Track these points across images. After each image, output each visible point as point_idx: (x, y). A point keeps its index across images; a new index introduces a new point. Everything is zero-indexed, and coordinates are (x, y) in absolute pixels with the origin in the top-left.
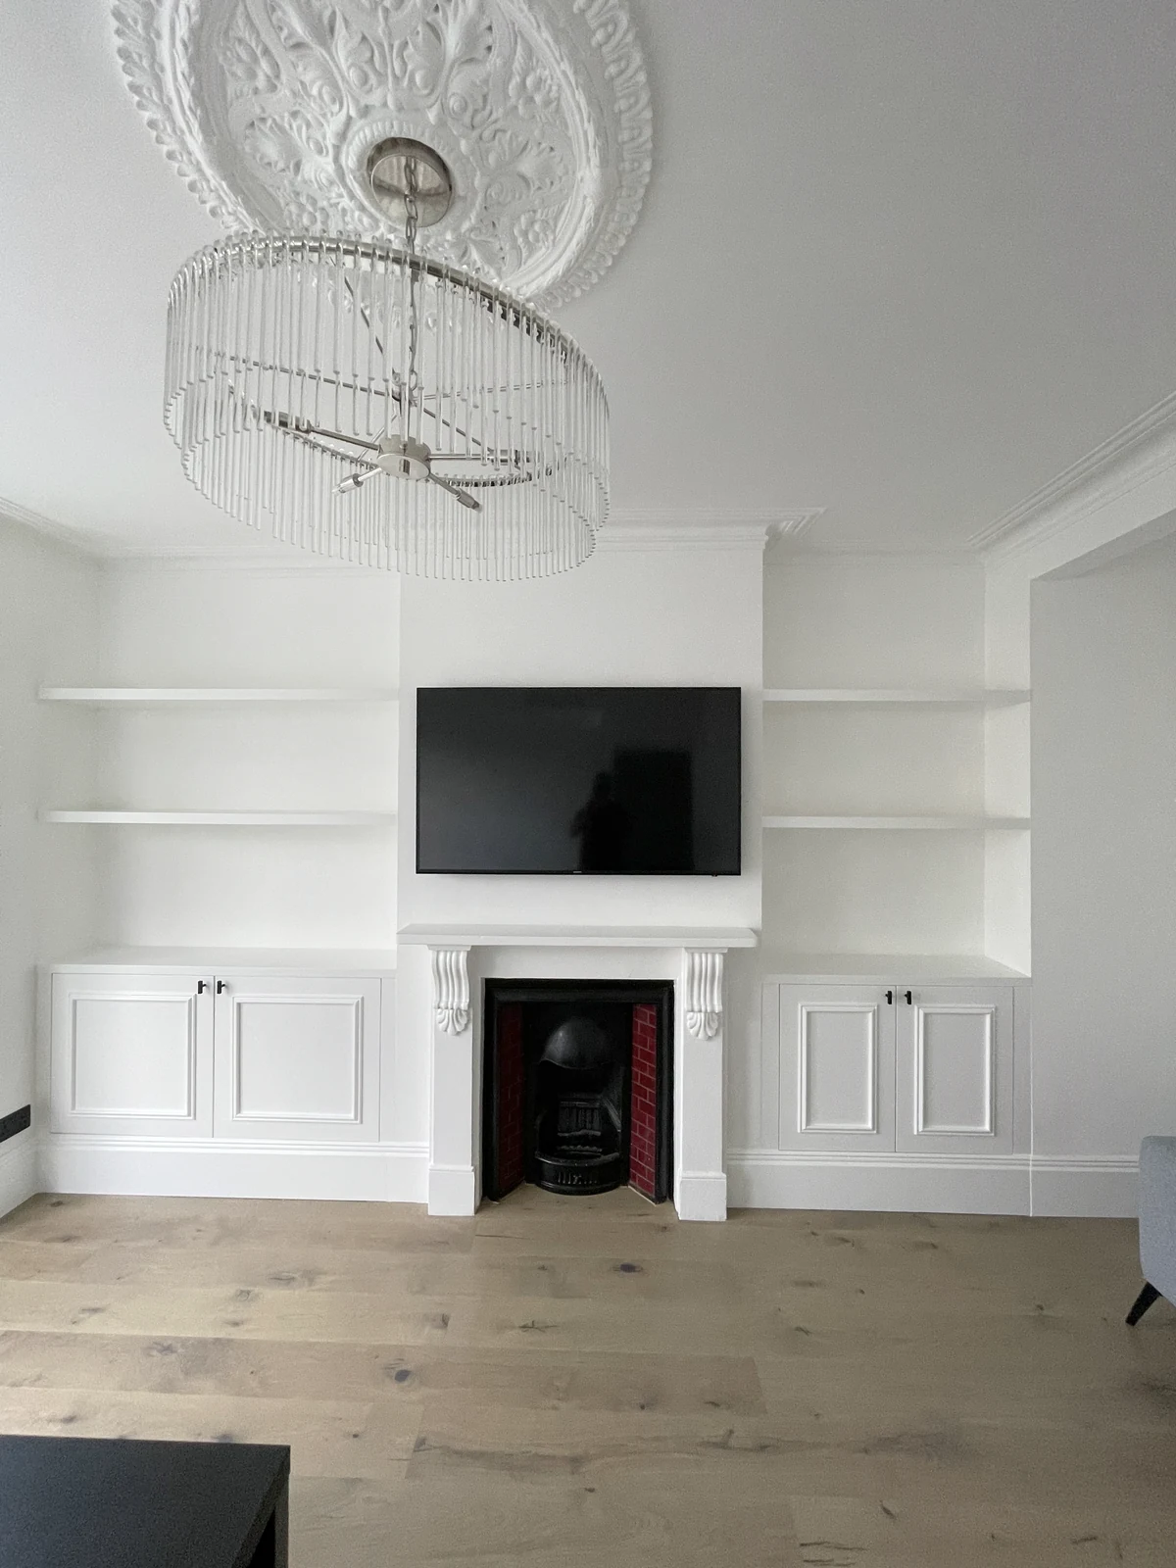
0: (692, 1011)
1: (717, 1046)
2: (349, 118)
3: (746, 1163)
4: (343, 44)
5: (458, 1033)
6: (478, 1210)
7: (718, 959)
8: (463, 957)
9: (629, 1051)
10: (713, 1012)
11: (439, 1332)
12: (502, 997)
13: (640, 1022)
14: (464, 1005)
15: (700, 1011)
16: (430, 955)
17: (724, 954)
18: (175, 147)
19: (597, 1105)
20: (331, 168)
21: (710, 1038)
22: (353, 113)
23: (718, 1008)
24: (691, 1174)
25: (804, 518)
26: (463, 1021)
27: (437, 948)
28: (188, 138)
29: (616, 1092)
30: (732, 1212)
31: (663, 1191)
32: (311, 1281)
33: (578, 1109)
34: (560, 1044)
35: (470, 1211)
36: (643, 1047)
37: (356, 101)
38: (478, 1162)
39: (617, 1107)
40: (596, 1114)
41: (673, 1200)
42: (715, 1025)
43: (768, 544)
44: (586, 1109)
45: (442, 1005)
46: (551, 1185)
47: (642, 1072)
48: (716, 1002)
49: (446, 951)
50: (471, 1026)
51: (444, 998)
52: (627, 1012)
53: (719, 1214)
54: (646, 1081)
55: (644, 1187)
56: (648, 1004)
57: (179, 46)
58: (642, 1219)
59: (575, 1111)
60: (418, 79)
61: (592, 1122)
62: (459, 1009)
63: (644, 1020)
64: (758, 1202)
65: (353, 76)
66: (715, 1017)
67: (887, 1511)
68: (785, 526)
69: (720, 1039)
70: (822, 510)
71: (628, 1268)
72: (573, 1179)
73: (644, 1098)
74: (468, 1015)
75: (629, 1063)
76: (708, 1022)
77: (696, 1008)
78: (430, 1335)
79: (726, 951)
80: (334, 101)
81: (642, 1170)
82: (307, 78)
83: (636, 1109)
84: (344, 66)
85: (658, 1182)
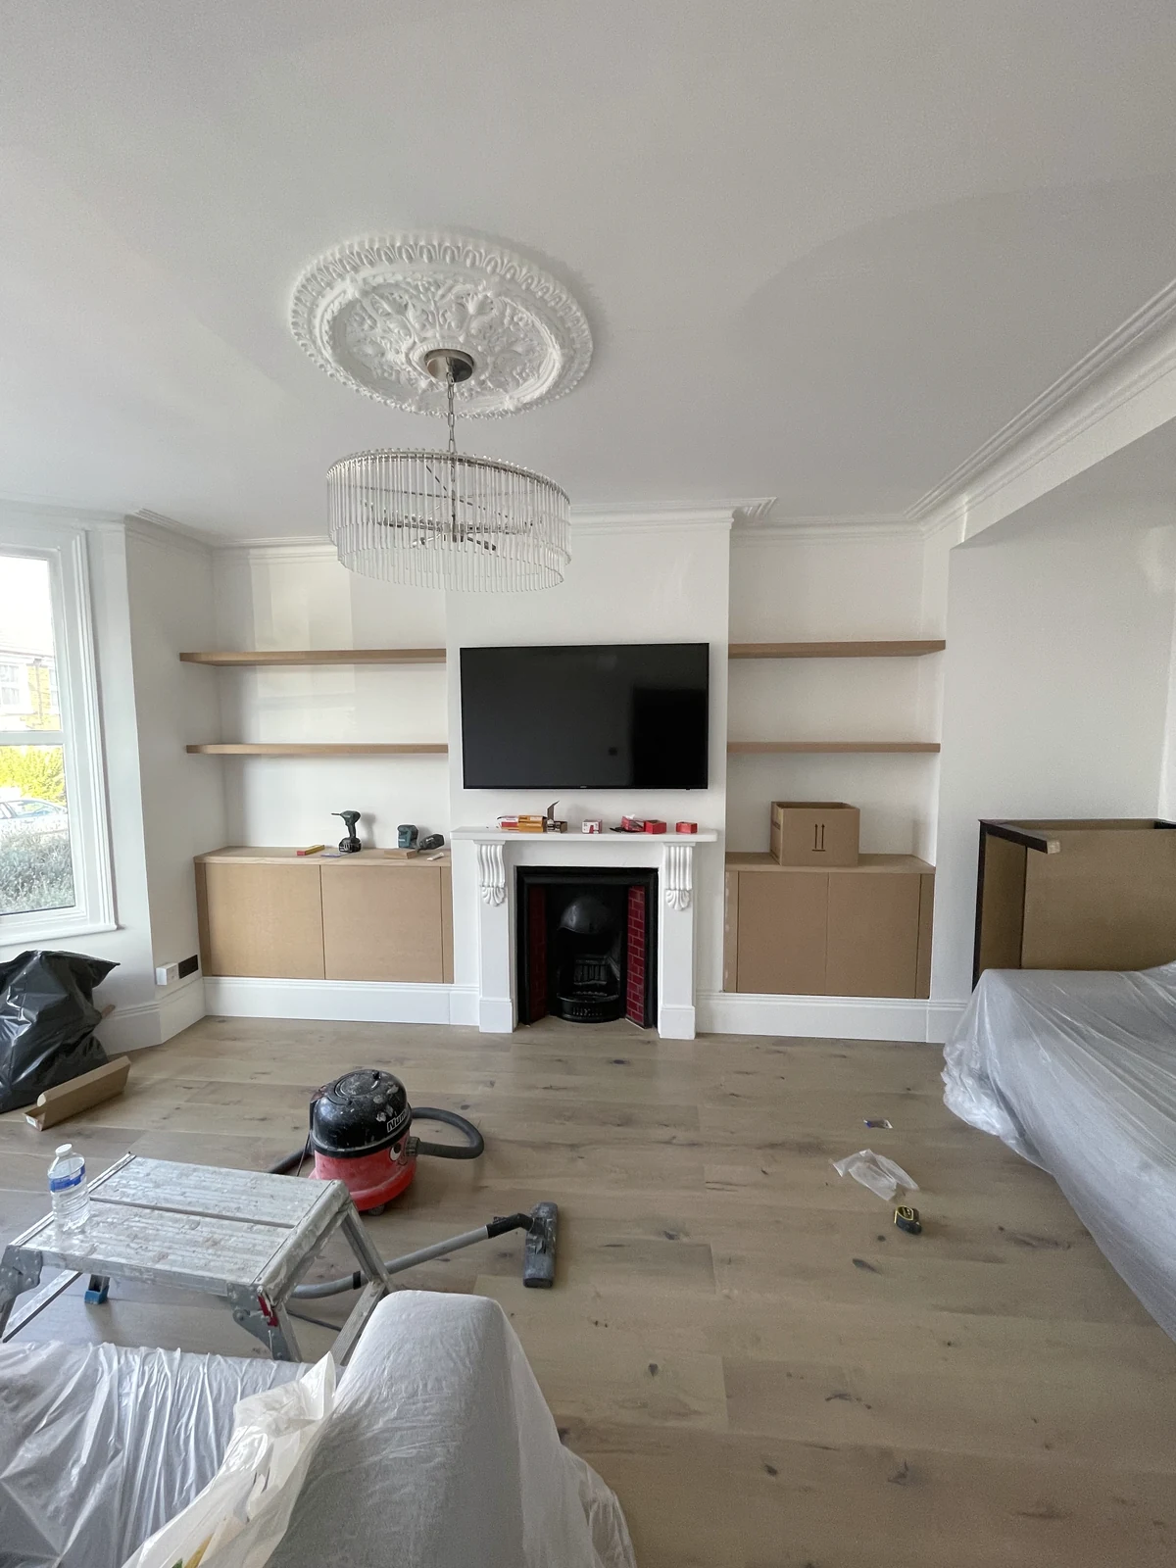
0: (670, 889)
1: (689, 914)
2: (415, 343)
3: (711, 1002)
4: (411, 313)
5: (498, 905)
6: (514, 1030)
7: (689, 851)
8: (499, 849)
9: (626, 921)
10: (685, 890)
11: (488, 1089)
12: (528, 880)
13: (633, 900)
14: (501, 885)
15: (675, 889)
16: (476, 848)
17: (693, 847)
18: (314, 352)
19: (603, 963)
20: (404, 360)
21: (683, 909)
22: (416, 340)
23: (689, 887)
24: (669, 1006)
25: (760, 505)
26: (501, 896)
27: (481, 843)
28: (324, 351)
29: (617, 952)
30: (698, 1035)
31: (651, 1020)
32: (402, 1064)
33: (589, 966)
34: (573, 918)
35: (511, 1031)
36: (636, 918)
37: (418, 335)
38: (514, 997)
39: (617, 963)
40: (602, 968)
41: (656, 1027)
42: (687, 900)
43: (734, 525)
44: (595, 966)
45: (486, 884)
46: (568, 1016)
47: (636, 936)
48: (687, 882)
49: (487, 845)
50: (506, 899)
51: (486, 879)
52: (625, 892)
53: (690, 1035)
54: (637, 942)
55: (636, 1019)
56: (639, 886)
57: (325, 321)
58: (634, 1037)
59: (586, 967)
60: (453, 324)
61: (599, 975)
62: (497, 887)
63: (638, 899)
64: (720, 1029)
65: (417, 326)
66: (687, 894)
67: (764, 1172)
68: (748, 511)
69: (691, 910)
70: (773, 499)
71: (618, 1062)
72: (584, 1012)
73: (636, 955)
74: (504, 892)
75: (626, 930)
76: (681, 898)
77: (672, 887)
78: (482, 1090)
79: (694, 845)
80: (406, 335)
81: (634, 1006)
82: (392, 326)
83: (631, 963)
84: (411, 320)
85: (646, 1014)
